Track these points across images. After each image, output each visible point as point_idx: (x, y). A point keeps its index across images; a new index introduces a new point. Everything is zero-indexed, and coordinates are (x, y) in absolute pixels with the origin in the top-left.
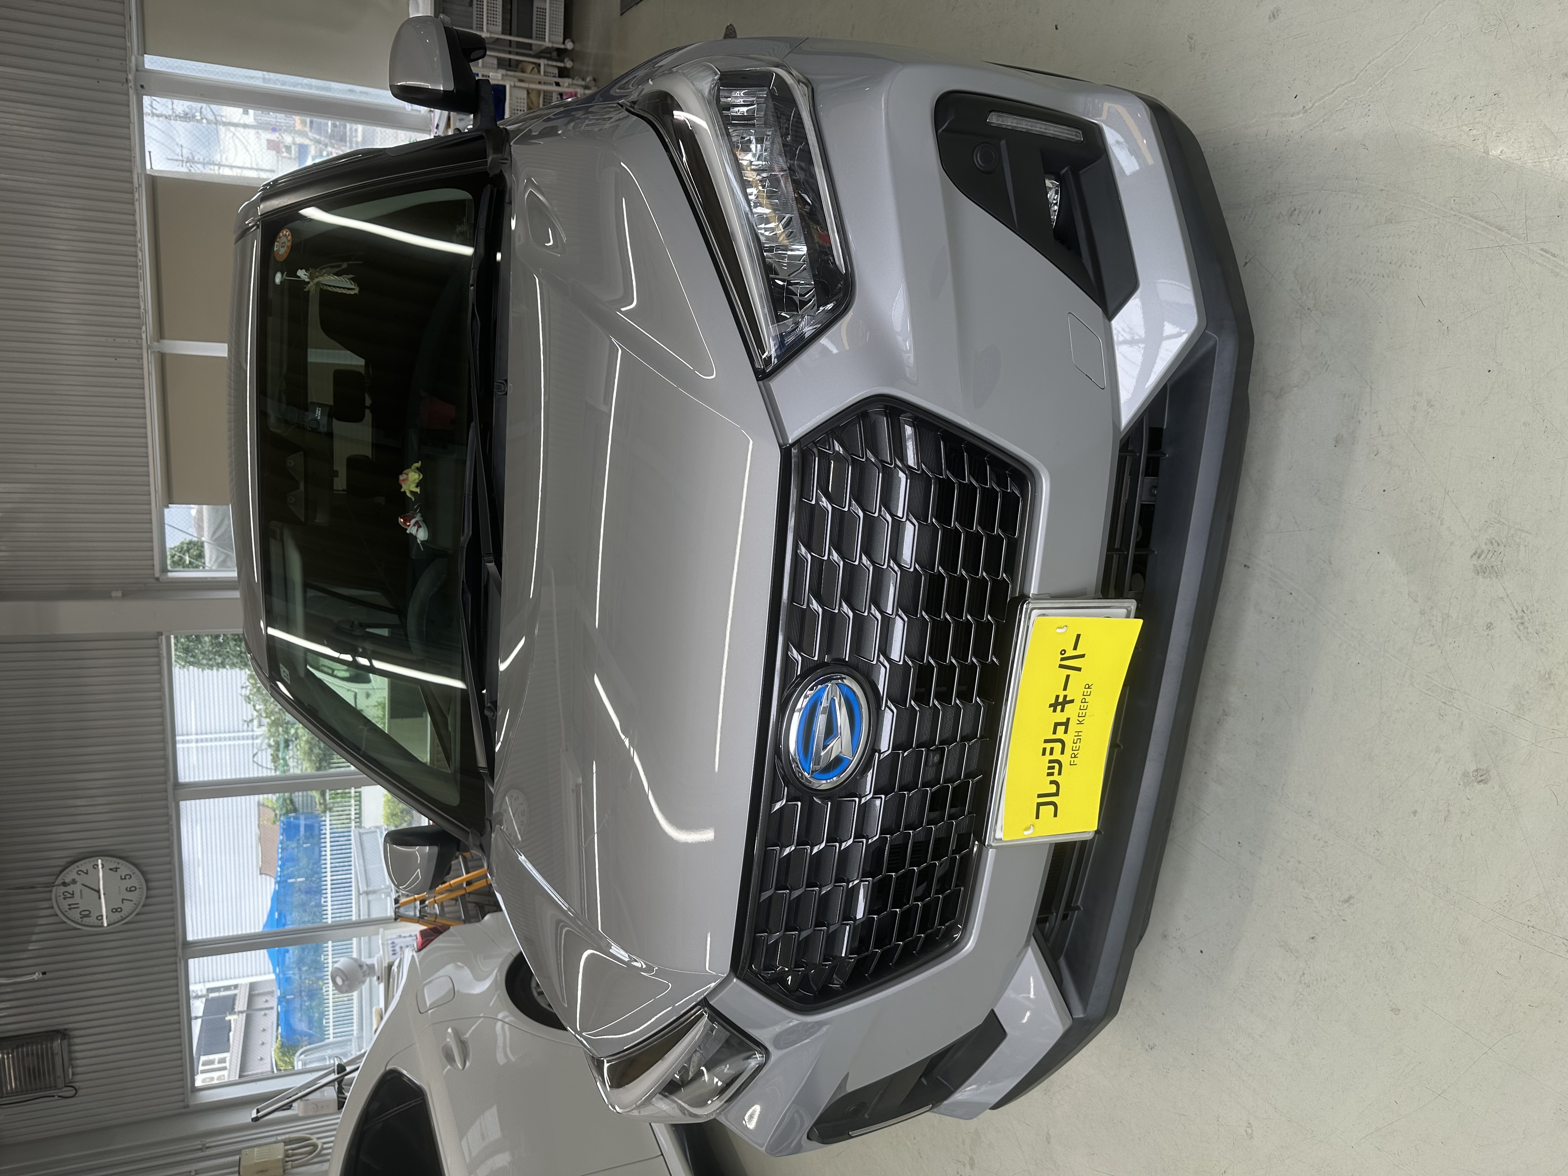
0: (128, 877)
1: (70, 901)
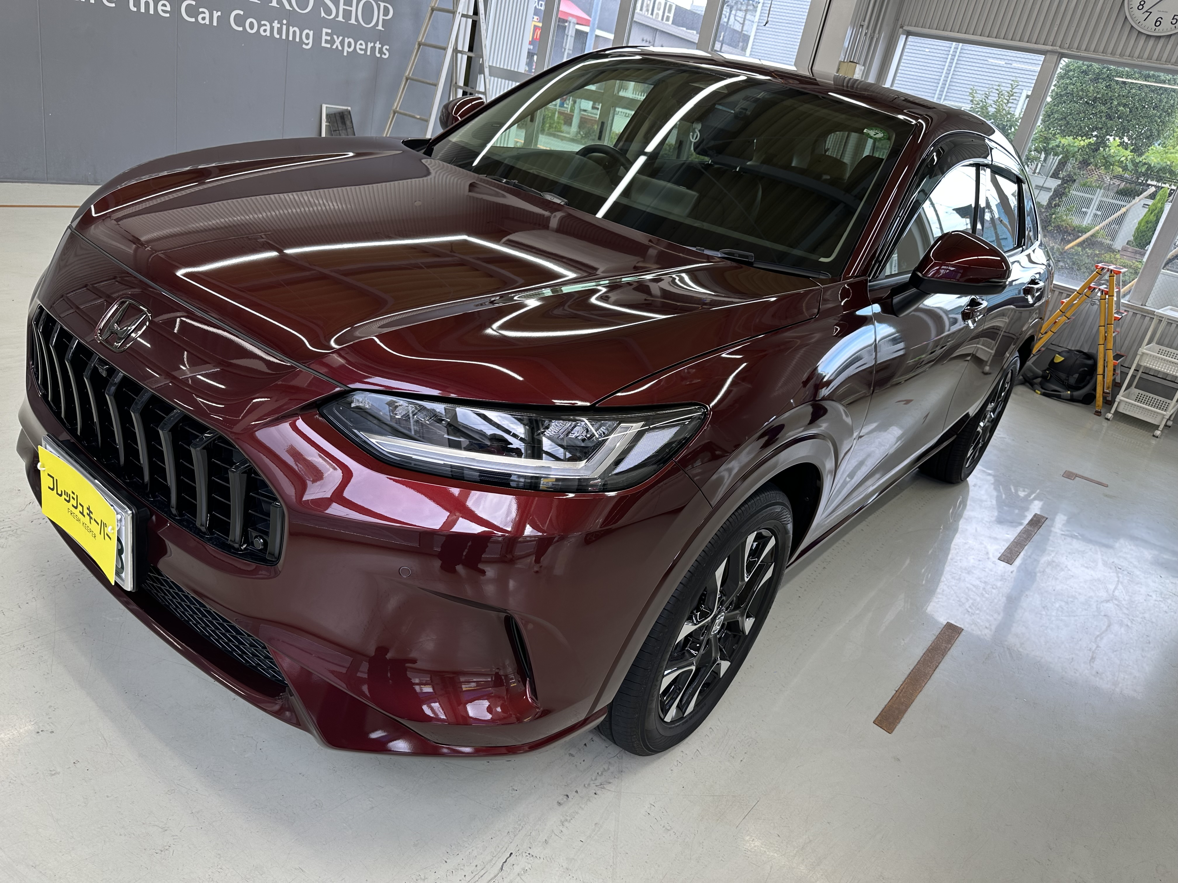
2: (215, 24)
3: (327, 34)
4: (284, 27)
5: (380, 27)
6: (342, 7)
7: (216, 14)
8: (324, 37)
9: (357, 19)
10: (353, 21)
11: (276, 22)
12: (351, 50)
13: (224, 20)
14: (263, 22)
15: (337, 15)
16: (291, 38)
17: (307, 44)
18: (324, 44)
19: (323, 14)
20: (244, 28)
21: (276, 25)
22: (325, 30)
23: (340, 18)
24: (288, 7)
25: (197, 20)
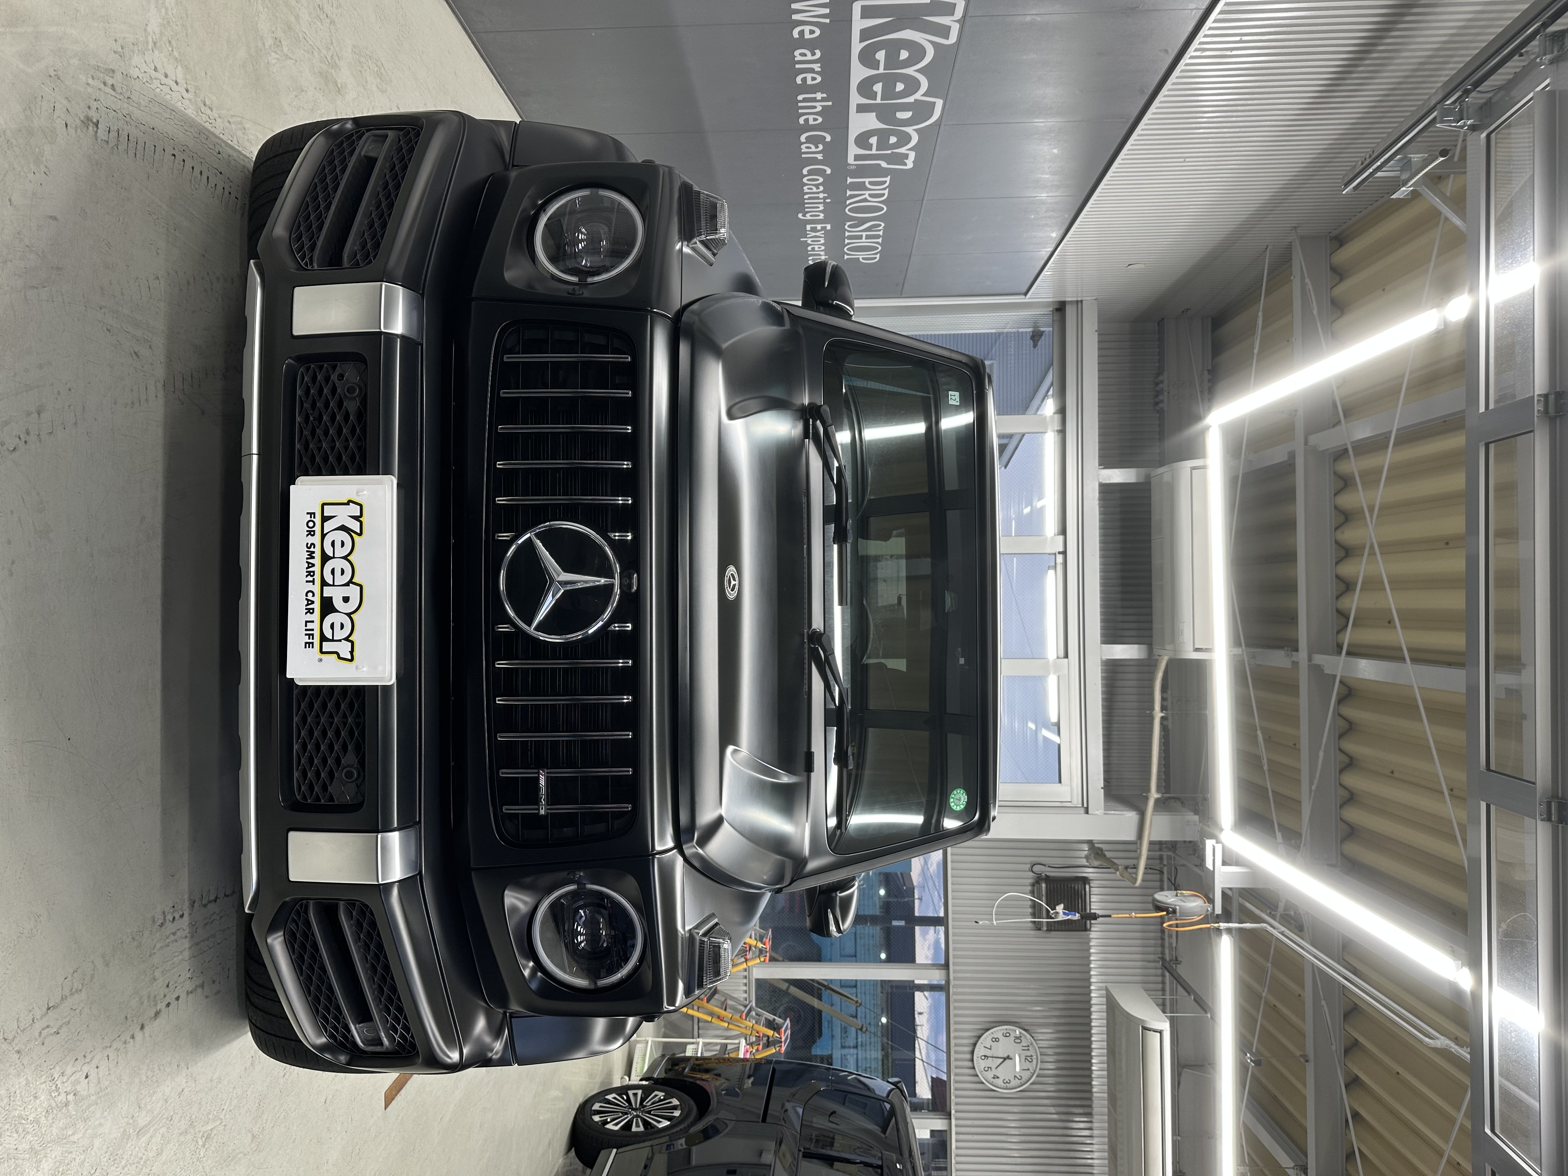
0: (986, 1069)
1: (1028, 1053)
2: (803, 156)
3: (824, 228)
4: (822, 201)
5: (846, 257)
6: (864, 234)
7: (820, 157)
8: (819, 227)
9: (849, 244)
10: (847, 241)
11: (826, 195)
12: (809, 241)
13: (815, 161)
14: (821, 188)
15: (849, 231)
16: (806, 206)
17: (804, 215)
18: (808, 227)
19: (848, 223)
20: (806, 176)
21: (821, 195)
22: (829, 227)
23: (847, 234)
24: (848, 202)
25: (804, 143)
